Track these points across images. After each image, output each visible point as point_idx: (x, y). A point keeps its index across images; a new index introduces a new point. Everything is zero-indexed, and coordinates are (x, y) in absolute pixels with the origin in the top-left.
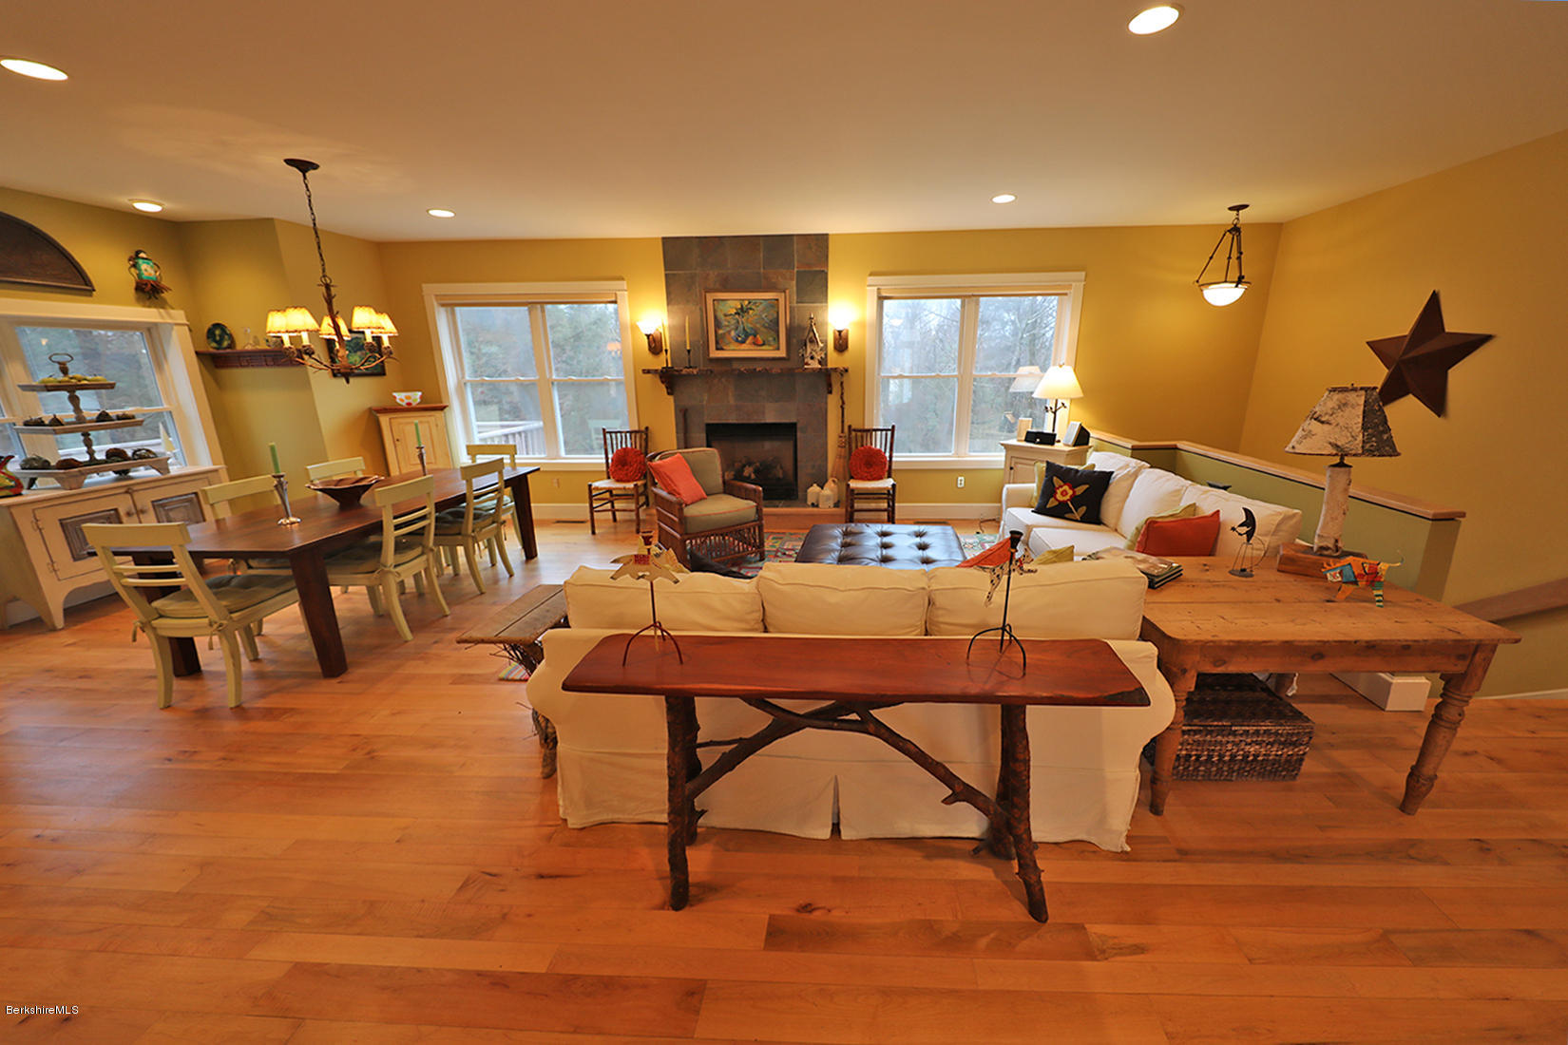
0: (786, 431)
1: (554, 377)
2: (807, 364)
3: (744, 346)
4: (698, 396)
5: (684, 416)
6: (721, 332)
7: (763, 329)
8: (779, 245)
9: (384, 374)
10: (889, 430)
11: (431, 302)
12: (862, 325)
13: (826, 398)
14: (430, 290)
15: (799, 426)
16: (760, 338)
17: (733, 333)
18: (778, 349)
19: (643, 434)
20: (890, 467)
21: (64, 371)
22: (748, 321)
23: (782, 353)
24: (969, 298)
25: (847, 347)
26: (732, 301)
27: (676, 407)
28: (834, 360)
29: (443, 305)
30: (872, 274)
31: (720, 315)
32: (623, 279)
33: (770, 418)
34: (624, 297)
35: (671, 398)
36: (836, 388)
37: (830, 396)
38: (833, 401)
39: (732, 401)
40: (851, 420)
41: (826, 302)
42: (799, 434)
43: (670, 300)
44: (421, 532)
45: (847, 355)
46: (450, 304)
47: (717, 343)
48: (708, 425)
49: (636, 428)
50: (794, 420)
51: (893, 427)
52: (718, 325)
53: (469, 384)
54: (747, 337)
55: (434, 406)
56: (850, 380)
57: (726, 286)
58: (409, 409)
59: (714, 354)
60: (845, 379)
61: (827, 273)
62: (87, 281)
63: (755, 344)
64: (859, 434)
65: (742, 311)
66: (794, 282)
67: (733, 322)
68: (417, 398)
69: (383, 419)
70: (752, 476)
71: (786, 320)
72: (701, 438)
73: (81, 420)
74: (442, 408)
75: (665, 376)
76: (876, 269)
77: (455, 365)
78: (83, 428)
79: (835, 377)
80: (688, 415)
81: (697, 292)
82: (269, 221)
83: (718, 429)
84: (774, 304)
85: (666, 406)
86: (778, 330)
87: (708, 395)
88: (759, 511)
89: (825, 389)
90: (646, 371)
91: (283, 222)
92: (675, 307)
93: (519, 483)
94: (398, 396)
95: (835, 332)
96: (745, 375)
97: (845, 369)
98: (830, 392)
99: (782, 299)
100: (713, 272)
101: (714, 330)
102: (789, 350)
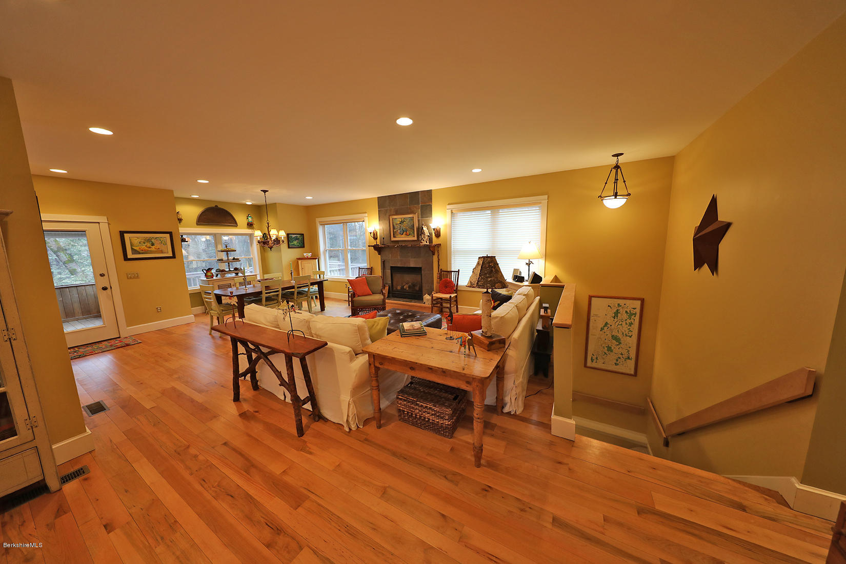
0: (417, 270)
1: (349, 248)
2: (422, 243)
3: (403, 236)
4: (388, 255)
5: (384, 263)
6: (395, 230)
7: (409, 229)
8: (414, 196)
9: (304, 247)
10: (456, 272)
11: (318, 224)
12: (446, 226)
13: (432, 257)
14: (318, 220)
15: (422, 269)
16: (408, 232)
17: (399, 231)
18: (414, 237)
19: (371, 270)
20: (457, 288)
21: (226, 247)
22: (404, 226)
23: (415, 238)
24: (494, 210)
25: (440, 235)
26: (399, 218)
27: (381, 259)
28: (435, 241)
29: (321, 225)
30: (448, 204)
31: (395, 224)
32: (366, 213)
33: (412, 265)
34: (366, 219)
35: (379, 256)
36: (436, 253)
37: (434, 256)
38: (435, 258)
39: (399, 258)
40: (443, 267)
41: (431, 216)
42: (422, 272)
43: (380, 218)
44: (277, 295)
45: (440, 238)
46: (323, 224)
47: (394, 235)
48: (391, 267)
49: (369, 267)
50: (421, 266)
51: (459, 270)
52: (394, 228)
53: (328, 251)
54: (404, 232)
55: (315, 257)
56: (442, 249)
57: (397, 214)
58: (308, 258)
59: (393, 239)
60: (439, 249)
61: (431, 205)
62: (236, 224)
63: (406, 235)
64: (445, 273)
65: (402, 222)
66: (420, 210)
67: (399, 227)
68: (309, 255)
69: (300, 261)
70: (407, 289)
71: (416, 225)
72: (388, 272)
73: (228, 259)
74: (316, 259)
75: (376, 247)
76: (450, 202)
77: (323, 244)
78: (228, 261)
79: (436, 248)
80: (385, 262)
81: (387, 216)
82: (275, 203)
83: (393, 269)
84: (412, 219)
85: (378, 259)
86: (414, 229)
87: (390, 255)
88: (384, 301)
89: (431, 253)
90: (369, 246)
91: (279, 203)
92: (381, 222)
93: (320, 284)
94: (305, 254)
95: (434, 229)
96: (403, 247)
97: (440, 244)
98: (434, 254)
99: (415, 217)
100: (393, 208)
101: (392, 230)
102: (418, 237)
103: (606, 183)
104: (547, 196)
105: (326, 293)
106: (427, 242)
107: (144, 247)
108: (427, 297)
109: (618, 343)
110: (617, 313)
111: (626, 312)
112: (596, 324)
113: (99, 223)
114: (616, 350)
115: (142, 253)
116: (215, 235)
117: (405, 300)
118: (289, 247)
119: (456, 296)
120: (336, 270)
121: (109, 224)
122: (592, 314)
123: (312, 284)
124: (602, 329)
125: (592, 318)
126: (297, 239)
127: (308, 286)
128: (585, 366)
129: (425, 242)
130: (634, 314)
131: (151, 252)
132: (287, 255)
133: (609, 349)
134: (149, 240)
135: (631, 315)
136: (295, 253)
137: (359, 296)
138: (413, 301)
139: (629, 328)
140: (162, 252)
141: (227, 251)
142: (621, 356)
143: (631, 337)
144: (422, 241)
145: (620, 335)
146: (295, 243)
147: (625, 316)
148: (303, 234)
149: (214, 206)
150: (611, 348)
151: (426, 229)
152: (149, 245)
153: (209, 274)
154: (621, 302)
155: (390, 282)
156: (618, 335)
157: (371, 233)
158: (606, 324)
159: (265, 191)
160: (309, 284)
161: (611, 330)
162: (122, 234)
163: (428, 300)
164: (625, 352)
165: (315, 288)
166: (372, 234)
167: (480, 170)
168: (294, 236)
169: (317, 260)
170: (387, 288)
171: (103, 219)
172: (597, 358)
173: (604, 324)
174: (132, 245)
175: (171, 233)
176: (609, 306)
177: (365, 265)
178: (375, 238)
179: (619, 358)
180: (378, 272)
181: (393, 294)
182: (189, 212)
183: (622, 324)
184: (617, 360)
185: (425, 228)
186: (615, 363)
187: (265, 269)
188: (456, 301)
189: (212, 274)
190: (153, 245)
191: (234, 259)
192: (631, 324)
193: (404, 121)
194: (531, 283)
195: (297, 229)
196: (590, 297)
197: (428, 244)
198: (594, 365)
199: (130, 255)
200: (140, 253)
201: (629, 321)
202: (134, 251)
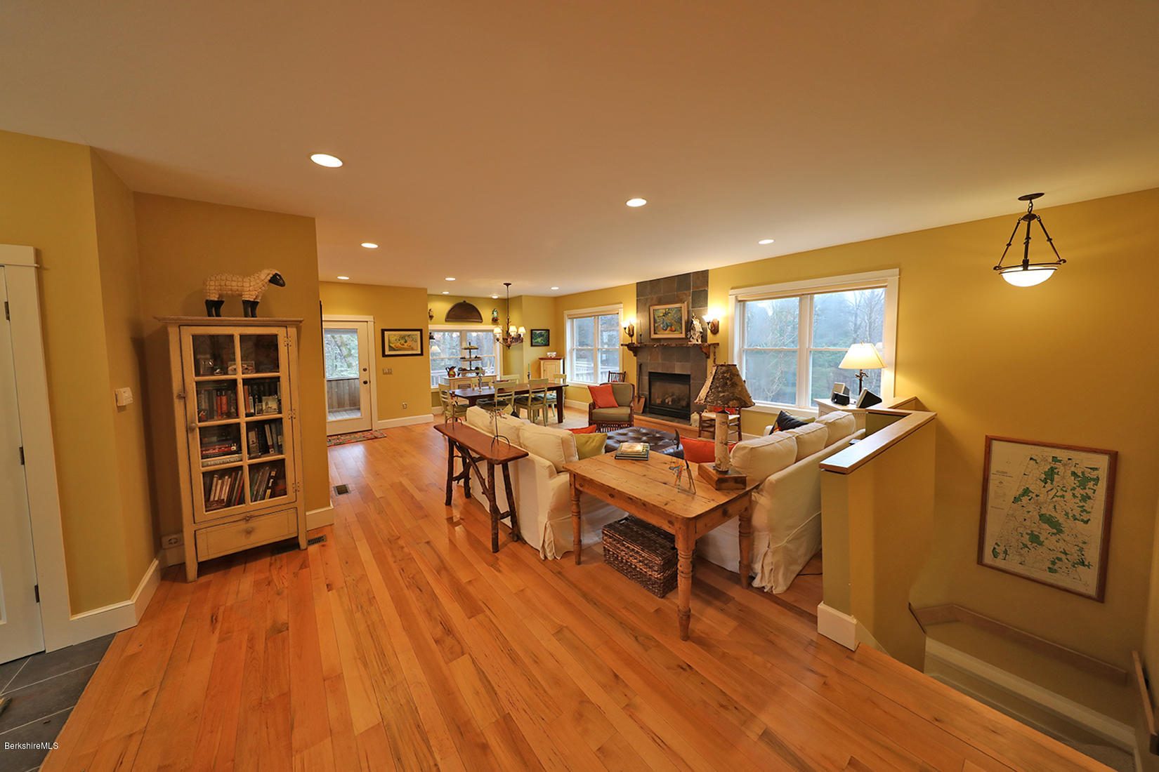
0: (684, 379)
1: (600, 347)
2: (690, 341)
3: (666, 332)
4: (646, 357)
5: (640, 366)
6: (656, 325)
7: (675, 323)
8: (683, 280)
9: (549, 345)
11: (566, 317)
12: (727, 318)
13: (706, 361)
14: (566, 312)
15: (691, 376)
16: (673, 328)
17: (662, 326)
18: (681, 333)
19: (623, 375)
21: (470, 344)
22: (668, 320)
23: (683, 336)
24: (806, 296)
25: (718, 331)
26: (661, 309)
27: (637, 362)
28: (711, 339)
29: (569, 318)
30: (732, 288)
31: (656, 317)
32: (621, 303)
33: (677, 371)
34: (621, 312)
35: (635, 358)
36: (712, 355)
37: (708, 360)
38: (710, 363)
39: (660, 361)
41: (707, 306)
42: (692, 381)
43: (638, 309)
45: (718, 335)
46: (572, 318)
47: (655, 330)
48: (650, 373)
49: (621, 372)
50: (689, 373)
52: (655, 322)
53: (575, 350)
54: (668, 327)
55: (560, 357)
56: (720, 350)
57: (660, 303)
58: (551, 359)
59: (653, 336)
60: (716, 350)
61: (707, 291)
62: (482, 319)
63: (671, 330)
65: (666, 314)
66: (690, 297)
67: (662, 320)
68: (554, 355)
69: (542, 362)
70: (670, 403)
71: (685, 318)
72: (646, 378)
73: (470, 358)
74: (560, 359)
75: (630, 347)
76: (733, 286)
77: (570, 343)
78: (470, 360)
79: (712, 347)
80: (642, 367)
81: (648, 306)
82: (521, 296)
83: (653, 376)
84: (680, 309)
85: (633, 361)
86: (681, 324)
87: (649, 358)
88: (630, 416)
89: (704, 356)
90: (622, 345)
91: (526, 296)
92: (639, 314)
93: (559, 390)
94: (548, 354)
95: (708, 323)
96: (666, 347)
97: (718, 344)
98: (708, 357)
99: (684, 306)
100: (655, 297)
101: (654, 325)
102: (686, 335)
103: (1009, 245)
104: (898, 269)
105: (568, 402)
106: (697, 341)
107: (398, 344)
108: (695, 416)
109: (1055, 531)
110: (1050, 475)
111: (1074, 474)
112: (1003, 489)
113: (367, 322)
114: (1051, 542)
115: (397, 350)
116: (460, 331)
117: (665, 417)
118: (532, 345)
119: (739, 418)
120: (582, 375)
121: (374, 323)
122: (994, 467)
123: (550, 389)
124: (1016, 500)
125: (992, 477)
126: (541, 335)
127: (544, 391)
128: (980, 560)
129: (696, 340)
130: (1094, 480)
131: (405, 349)
132: (529, 354)
133: (1035, 538)
134: (403, 337)
135: (1083, 480)
136: (538, 352)
137: (600, 408)
138: (677, 420)
139: (1081, 504)
140: (412, 349)
141: (470, 349)
142: (1063, 557)
143: (1086, 522)
144: (691, 339)
145: (1060, 518)
146: (539, 340)
147: (1071, 481)
148: (548, 330)
149: (462, 301)
150: (1038, 537)
151: (698, 323)
152: (403, 342)
153: (451, 373)
154: (1062, 454)
155: (647, 393)
156: (1054, 514)
157: (625, 329)
158: (1026, 492)
159: (508, 285)
160: (546, 389)
161: (1038, 504)
162: (383, 331)
163: (695, 421)
164: (1073, 551)
165: (554, 394)
166: (627, 330)
167: (772, 241)
168: (538, 332)
169: (562, 361)
170: (643, 400)
171: (370, 318)
172: (1006, 552)
173: (1021, 491)
174: (389, 342)
175: (421, 330)
176: (1031, 459)
177: (617, 369)
178: (631, 336)
179: (1060, 560)
180: (633, 378)
181: (649, 409)
182: (441, 308)
183: (1063, 496)
184: (1053, 563)
185: (696, 322)
186: (1049, 568)
187: (506, 370)
188: (739, 426)
189: (454, 372)
190: (406, 342)
191: (476, 357)
192: (1086, 498)
193: (636, 203)
194: (860, 407)
195: (540, 324)
196: (989, 441)
197: (700, 342)
198: (1000, 563)
199: (387, 353)
200: (395, 350)
201: (1079, 492)
202: (391, 348)
